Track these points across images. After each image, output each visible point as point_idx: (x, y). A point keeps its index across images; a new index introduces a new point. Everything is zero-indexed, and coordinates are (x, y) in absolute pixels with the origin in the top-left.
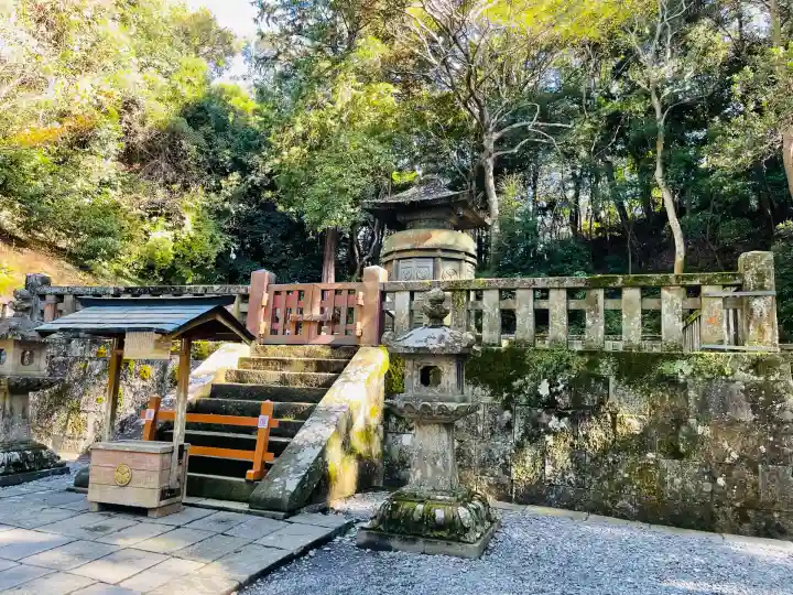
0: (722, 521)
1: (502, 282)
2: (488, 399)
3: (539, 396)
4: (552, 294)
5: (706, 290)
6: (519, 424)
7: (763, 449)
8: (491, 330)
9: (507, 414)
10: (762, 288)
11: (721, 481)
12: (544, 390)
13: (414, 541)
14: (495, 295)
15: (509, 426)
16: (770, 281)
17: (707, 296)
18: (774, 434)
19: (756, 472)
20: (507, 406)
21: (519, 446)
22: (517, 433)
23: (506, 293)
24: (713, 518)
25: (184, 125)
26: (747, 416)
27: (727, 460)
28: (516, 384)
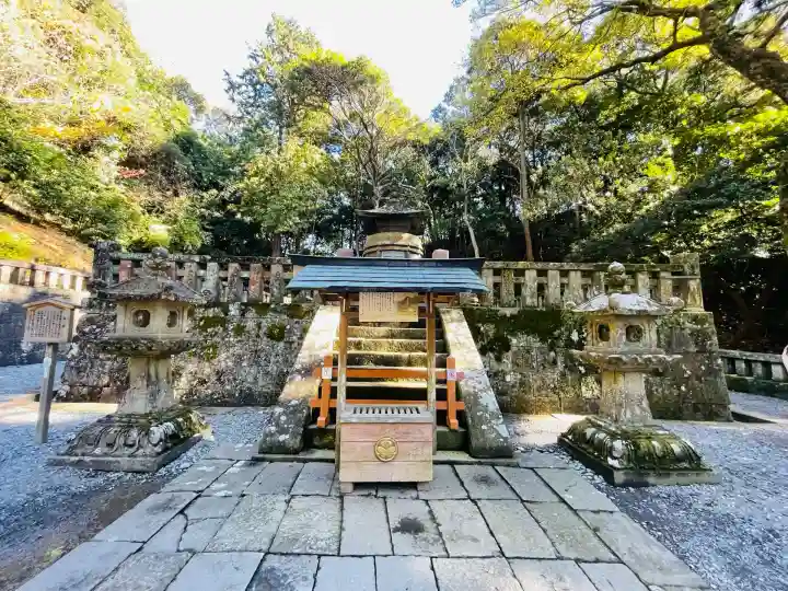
0: (686, 412)
1: (540, 265)
2: (538, 344)
3: (572, 340)
4: (572, 274)
5: (663, 274)
6: (560, 360)
7: (703, 368)
8: (532, 297)
9: (552, 354)
10: (693, 274)
11: (683, 388)
12: (575, 337)
13: (668, 475)
14: (534, 273)
15: (555, 362)
16: (697, 271)
17: (664, 278)
18: (708, 358)
19: (701, 382)
20: (552, 348)
21: (563, 375)
22: (560, 366)
23: (542, 273)
24: (680, 410)
25: (176, 149)
26: (693, 349)
27: (686, 376)
28: (556, 333)
